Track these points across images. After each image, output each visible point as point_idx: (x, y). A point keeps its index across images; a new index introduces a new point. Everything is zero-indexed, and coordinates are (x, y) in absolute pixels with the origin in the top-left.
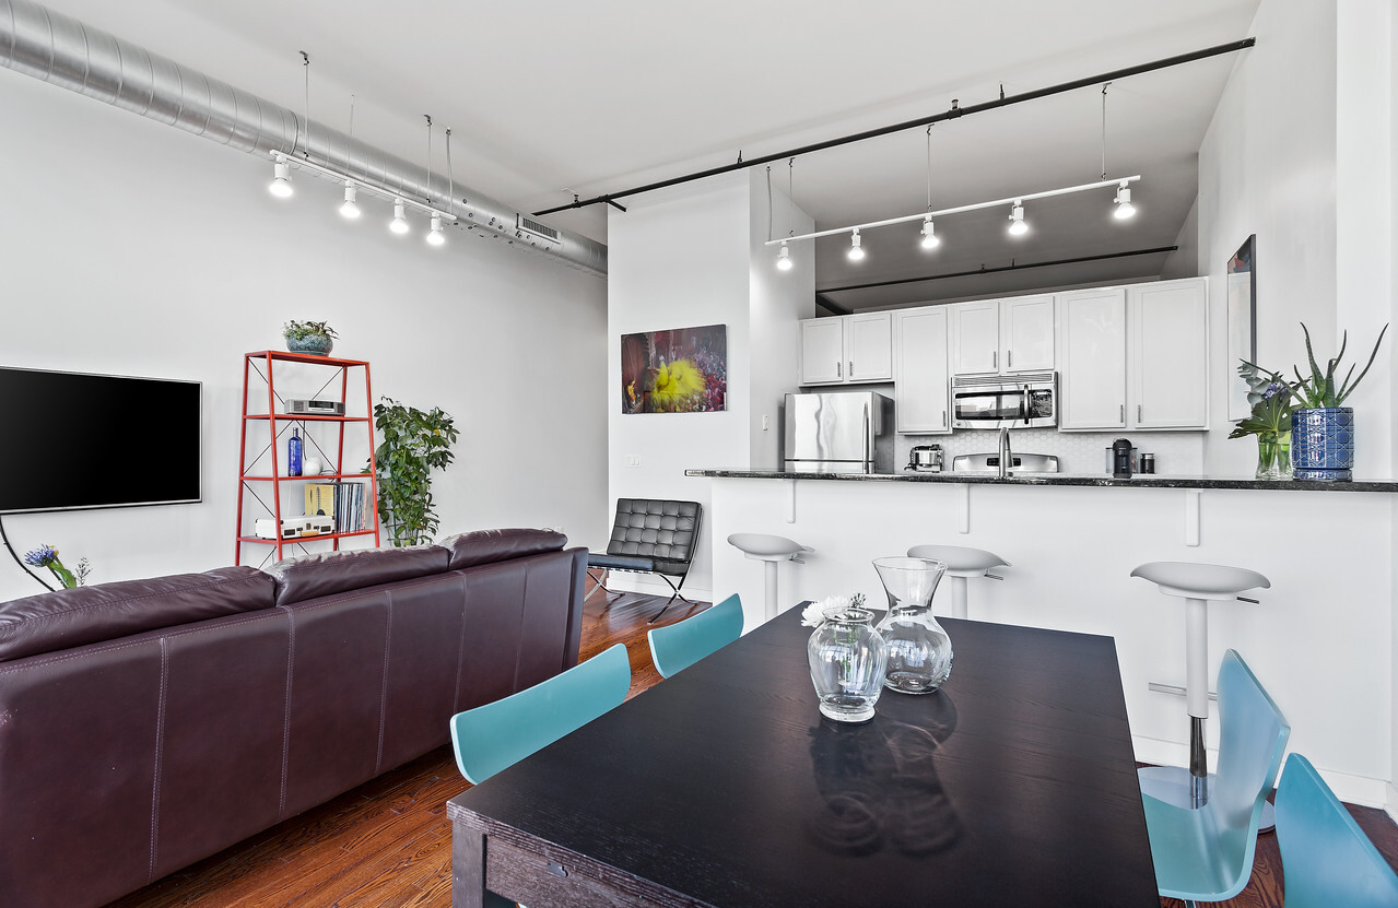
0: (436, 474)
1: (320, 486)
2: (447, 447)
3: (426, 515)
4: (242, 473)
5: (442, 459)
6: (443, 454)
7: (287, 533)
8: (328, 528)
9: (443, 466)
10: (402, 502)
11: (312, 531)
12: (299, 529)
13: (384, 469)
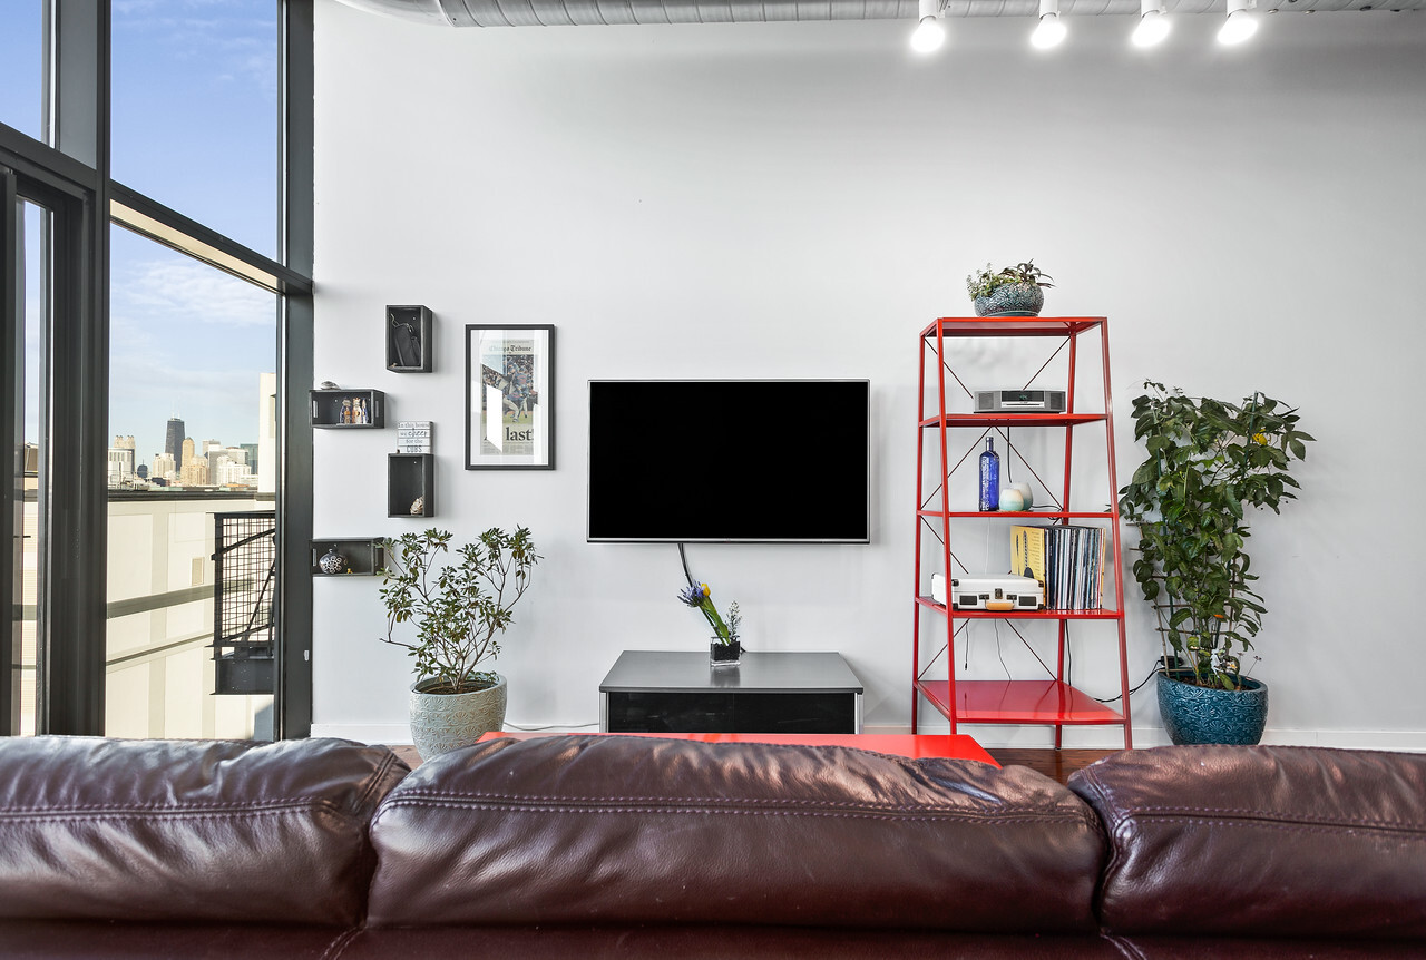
0: (1255, 517)
1: (1029, 530)
2: (1283, 466)
3: (1240, 595)
4: (919, 507)
5: (1272, 491)
6: (1274, 482)
7: (965, 600)
8: (1032, 601)
9: (1274, 504)
10: (1183, 566)
11: (1005, 603)
12: (982, 597)
13: (1149, 507)
